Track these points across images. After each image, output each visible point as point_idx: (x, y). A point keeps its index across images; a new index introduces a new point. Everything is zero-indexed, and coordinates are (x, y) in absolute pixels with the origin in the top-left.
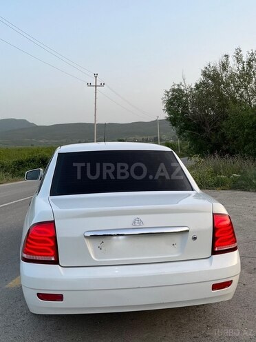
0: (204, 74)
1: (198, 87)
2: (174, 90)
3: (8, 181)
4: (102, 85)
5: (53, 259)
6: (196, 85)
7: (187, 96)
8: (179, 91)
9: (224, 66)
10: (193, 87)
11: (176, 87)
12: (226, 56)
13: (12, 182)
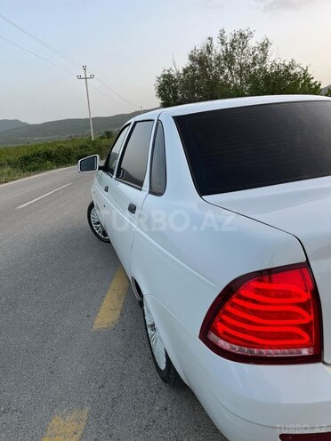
0: (192, 58)
1: (185, 71)
2: (164, 76)
3: (20, 177)
4: (92, 77)
5: (305, 352)
6: (184, 70)
7: (176, 81)
8: (169, 76)
9: (209, 49)
10: (181, 72)
11: (167, 73)
12: (209, 38)
13: (24, 177)
